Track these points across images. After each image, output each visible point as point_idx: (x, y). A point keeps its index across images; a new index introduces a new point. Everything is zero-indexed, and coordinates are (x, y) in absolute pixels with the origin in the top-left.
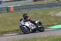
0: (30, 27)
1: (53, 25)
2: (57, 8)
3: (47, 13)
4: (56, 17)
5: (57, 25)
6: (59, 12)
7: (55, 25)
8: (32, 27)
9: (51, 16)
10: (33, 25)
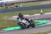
0: (26, 24)
1: (6, 28)
2: (10, 14)
3: (1, 18)
4: (8, 21)
5: (9, 27)
6: (11, 17)
7: (8, 27)
8: (27, 24)
9: (5, 20)
10: (28, 22)
